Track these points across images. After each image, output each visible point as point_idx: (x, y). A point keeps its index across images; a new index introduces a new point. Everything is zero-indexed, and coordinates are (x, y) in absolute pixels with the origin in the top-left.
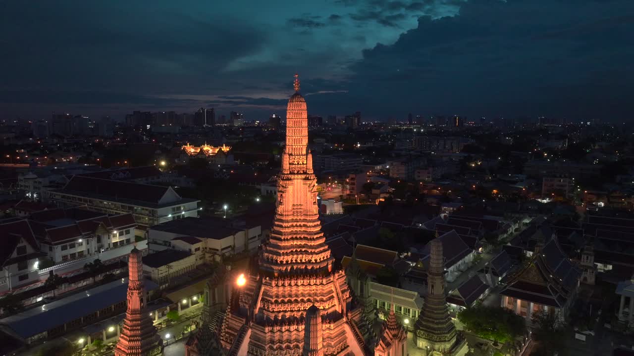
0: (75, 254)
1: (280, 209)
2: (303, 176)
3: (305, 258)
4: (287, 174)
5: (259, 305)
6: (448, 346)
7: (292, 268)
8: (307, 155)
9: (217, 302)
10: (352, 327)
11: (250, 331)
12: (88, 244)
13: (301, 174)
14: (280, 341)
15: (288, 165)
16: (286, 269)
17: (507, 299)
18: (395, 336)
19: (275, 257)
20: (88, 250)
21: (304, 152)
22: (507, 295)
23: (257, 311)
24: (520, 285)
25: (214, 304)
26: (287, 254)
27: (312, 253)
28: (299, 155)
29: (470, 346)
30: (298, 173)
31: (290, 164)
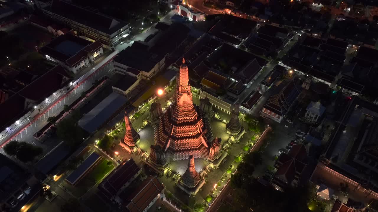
0: (81, 68)
1: (178, 103)
2: (187, 93)
3: (188, 118)
4: (181, 93)
5: (172, 132)
6: (237, 134)
7: (183, 121)
8: (188, 85)
9: (154, 114)
10: (204, 137)
11: (170, 140)
12: (85, 61)
13: (186, 92)
14: (180, 144)
15: (181, 89)
16: (181, 122)
17: (264, 109)
18: (217, 145)
19: (177, 118)
20: (86, 64)
21: (187, 84)
22: (265, 108)
23: (172, 134)
24: (271, 105)
25: (153, 116)
26: (181, 117)
27: (190, 117)
28: (185, 86)
29: (246, 131)
30: (185, 92)
31: (182, 89)
